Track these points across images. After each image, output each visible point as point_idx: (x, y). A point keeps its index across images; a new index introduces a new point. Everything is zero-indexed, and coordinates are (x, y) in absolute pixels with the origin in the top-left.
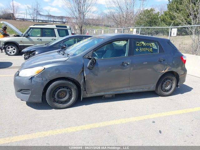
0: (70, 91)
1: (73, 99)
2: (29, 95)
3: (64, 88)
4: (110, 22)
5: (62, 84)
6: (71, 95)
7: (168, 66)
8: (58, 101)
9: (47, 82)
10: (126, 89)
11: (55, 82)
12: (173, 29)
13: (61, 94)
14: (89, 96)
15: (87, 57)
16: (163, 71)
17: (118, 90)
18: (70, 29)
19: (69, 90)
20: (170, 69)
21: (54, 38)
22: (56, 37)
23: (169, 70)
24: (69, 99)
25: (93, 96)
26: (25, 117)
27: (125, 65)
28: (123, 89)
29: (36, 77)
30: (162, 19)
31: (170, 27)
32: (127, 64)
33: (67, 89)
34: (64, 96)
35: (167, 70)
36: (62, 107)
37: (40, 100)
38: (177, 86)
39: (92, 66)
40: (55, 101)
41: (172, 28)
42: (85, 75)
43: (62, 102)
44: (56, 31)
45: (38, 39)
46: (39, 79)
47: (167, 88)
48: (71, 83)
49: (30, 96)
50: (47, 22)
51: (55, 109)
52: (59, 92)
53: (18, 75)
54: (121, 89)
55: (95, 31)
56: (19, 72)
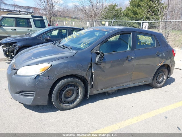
0: (77, 90)
1: (80, 97)
2: (32, 98)
3: (71, 86)
4: (76, 15)
5: (70, 82)
6: (78, 94)
7: (163, 59)
8: (64, 102)
9: (54, 81)
10: (128, 83)
11: (62, 81)
12: (144, 24)
13: (68, 93)
14: (95, 93)
15: (95, 51)
16: (159, 65)
17: (122, 85)
18: (47, 20)
19: (76, 88)
20: (165, 62)
21: (30, 28)
22: (31, 27)
23: (164, 64)
24: (76, 98)
25: (98, 93)
26: (31, 124)
27: (129, 59)
28: (126, 84)
29: (41, 76)
30: (125, 14)
31: (142, 21)
32: (132, 59)
33: (75, 87)
34: (71, 95)
35: (162, 64)
36: (68, 108)
37: (46, 102)
38: (168, 78)
39: (101, 62)
40: (61, 102)
41: (144, 22)
42: (93, 71)
43: (68, 102)
44: (32, 21)
45: (12, 30)
46: (44, 78)
47: (160, 80)
48: (79, 80)
49: (34, 99)
50: (12, 12)
51: (61, 110)
52: (66, 92)
53: (16, 73)
54: (124, 84)
55: (65, 22)
56: (17, 70)
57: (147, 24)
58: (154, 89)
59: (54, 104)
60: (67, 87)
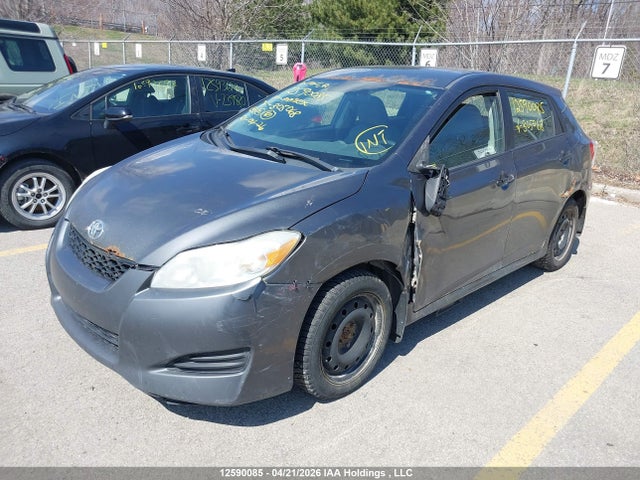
0: (371, 316)
2: (241, 374)
3: (356, 307)
6: (372, 329)
8: (336, 368)
12: (424, 52)
15: (421, 165)
16: (566, 193)
18: (56, 39)
19: (369, 311)
20: (579, 183)
23: (577, 189)
27: (503, 185)
32: (510, 181)
33: (365, 307)
34: (353, 337)
35: (572, 190)
39: (444, 203)
41: (422, 47)
42: (419, 242)
43: (346, 367)
46: (282, 288)
47: (560, 243)
53: (147, 284)
54: (485, 273)
55: (96, 47)
56: (154, 269)
57: (434, 52)
58: (545, 273)
59: (307, 382)
60: (345, 313)
